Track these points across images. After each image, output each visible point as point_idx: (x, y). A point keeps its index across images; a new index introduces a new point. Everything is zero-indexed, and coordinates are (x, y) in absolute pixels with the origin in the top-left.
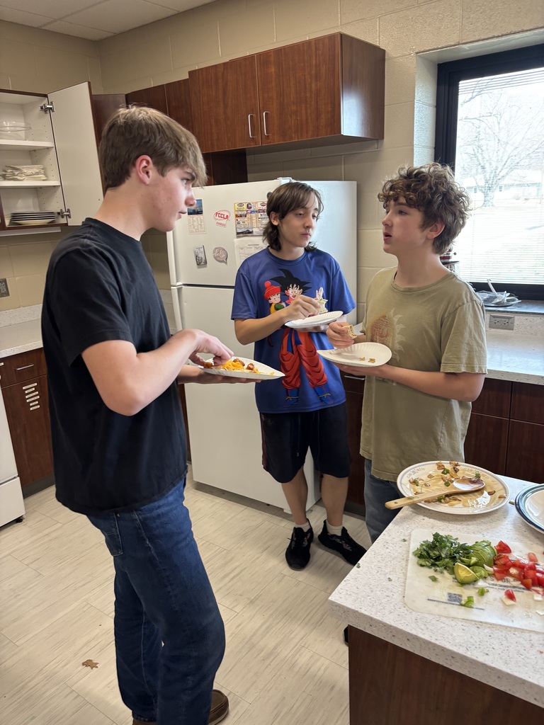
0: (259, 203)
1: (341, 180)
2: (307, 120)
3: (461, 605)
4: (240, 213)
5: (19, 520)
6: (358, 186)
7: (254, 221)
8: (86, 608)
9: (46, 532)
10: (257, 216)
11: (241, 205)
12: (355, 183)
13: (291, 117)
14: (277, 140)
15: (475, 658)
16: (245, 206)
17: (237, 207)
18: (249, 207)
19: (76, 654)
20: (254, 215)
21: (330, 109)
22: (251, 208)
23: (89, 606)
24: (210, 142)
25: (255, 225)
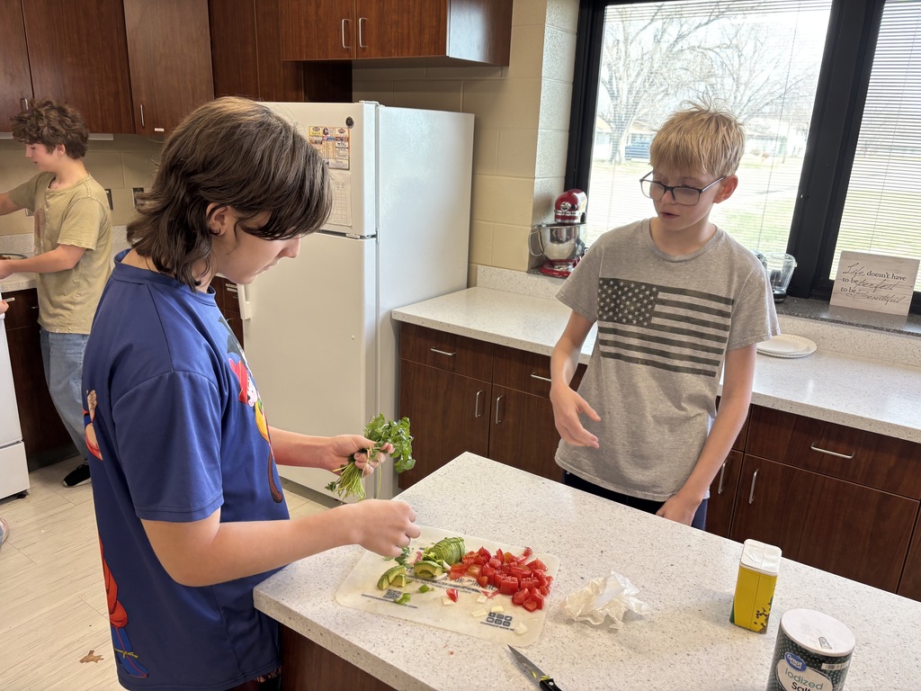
0: (337, 130)
1: (458, 111)
2: (409, 33)
3: (395, 602)
4: (315, 138)
5: (21, 495)
6: (476, 119)
7: (331, 150)
8: (78, 605)
9: (51, 512)
10: (334, 145)
11: (316, 129)
12: (472, 117)
13: (391, 28)
14: (374, 55)
15: (376, 655)
16: (321, 131)
17: (311, 130)
18: (325, 133)
19: (52, 657)
20: (330, 143)
21: (435, 24)
22: (327, 134)
23: (82, 602)
24: (298, 48)
25: (331, 155)
